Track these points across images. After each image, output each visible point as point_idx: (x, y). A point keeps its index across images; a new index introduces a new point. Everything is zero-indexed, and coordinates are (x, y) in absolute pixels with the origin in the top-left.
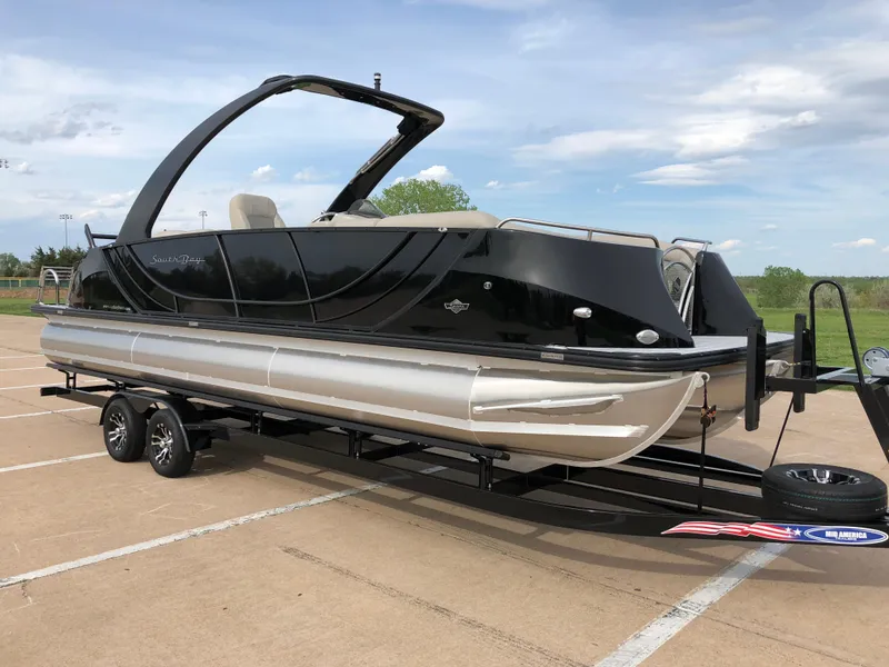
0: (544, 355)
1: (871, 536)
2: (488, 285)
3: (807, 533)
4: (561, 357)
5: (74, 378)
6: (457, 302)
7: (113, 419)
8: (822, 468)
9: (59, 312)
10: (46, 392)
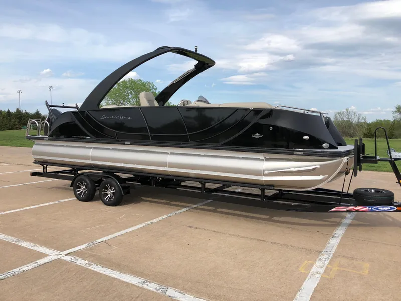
0: (295, 153)
1: (392, 208)
2: (271, 129)
3: (373, 208)
4: (302, 153)
5: (46, 168)
6: (257, 134)
7: (79, 184)
8: (371, 189)
9: (45, 139)
10: (33, 174)
